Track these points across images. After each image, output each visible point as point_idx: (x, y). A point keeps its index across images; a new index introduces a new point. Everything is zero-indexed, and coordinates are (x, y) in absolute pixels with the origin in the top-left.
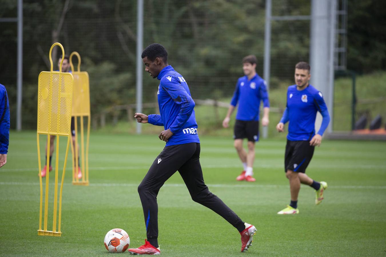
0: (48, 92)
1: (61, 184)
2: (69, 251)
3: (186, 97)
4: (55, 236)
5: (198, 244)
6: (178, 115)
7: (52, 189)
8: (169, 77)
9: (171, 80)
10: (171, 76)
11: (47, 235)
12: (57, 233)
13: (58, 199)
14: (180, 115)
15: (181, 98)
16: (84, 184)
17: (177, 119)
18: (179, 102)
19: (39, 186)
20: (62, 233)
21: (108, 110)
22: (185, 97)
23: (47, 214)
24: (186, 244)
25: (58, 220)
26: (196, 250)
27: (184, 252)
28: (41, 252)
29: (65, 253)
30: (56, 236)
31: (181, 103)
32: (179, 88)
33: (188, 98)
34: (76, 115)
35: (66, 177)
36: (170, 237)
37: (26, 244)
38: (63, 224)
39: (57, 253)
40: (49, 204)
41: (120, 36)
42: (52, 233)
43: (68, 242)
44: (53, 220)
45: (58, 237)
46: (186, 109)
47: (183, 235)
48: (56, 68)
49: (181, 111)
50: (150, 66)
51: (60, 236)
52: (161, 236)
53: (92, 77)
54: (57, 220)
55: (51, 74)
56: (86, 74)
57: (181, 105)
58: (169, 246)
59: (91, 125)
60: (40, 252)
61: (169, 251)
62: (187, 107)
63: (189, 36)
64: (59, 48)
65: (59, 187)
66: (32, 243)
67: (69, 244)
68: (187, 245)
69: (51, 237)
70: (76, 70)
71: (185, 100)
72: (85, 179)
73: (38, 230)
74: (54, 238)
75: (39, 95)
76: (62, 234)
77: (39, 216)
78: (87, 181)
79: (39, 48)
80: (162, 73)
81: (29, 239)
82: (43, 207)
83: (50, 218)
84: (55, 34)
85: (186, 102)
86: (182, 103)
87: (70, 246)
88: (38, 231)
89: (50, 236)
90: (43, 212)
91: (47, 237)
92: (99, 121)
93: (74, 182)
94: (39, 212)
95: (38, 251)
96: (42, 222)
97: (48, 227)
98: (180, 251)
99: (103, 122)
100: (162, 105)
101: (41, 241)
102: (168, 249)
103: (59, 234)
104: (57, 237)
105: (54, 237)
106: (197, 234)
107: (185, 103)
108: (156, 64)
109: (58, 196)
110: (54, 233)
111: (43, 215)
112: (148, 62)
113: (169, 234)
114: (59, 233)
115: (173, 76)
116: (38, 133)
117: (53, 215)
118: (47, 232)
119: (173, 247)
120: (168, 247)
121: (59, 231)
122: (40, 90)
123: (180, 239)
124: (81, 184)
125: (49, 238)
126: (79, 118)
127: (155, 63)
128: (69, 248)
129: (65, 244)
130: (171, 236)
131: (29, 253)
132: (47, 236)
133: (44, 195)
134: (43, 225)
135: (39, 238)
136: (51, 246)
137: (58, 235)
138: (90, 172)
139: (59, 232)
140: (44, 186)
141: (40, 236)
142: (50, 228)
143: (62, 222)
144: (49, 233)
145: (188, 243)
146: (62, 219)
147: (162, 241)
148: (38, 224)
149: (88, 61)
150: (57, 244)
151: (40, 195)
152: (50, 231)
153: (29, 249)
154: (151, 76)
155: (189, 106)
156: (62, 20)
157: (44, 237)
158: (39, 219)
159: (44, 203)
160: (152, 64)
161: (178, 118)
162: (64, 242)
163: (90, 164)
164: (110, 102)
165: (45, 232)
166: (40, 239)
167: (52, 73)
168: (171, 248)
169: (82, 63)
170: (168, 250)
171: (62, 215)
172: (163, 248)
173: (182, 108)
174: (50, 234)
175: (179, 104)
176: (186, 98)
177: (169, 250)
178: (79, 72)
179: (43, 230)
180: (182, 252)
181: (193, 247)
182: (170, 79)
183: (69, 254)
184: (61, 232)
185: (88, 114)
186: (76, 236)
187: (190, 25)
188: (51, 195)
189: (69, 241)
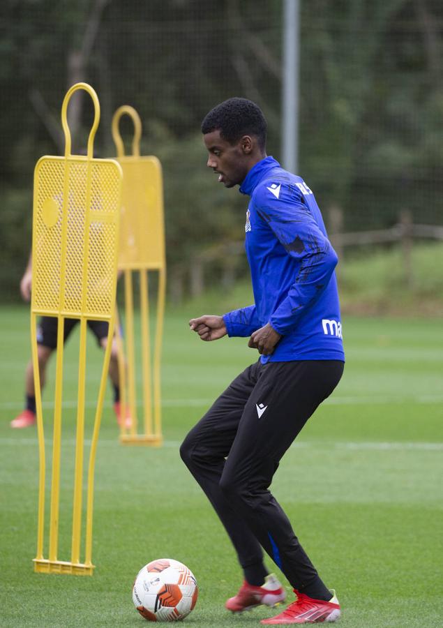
0: (60, 209)
1: (93, 443)
2: (113, 613)
3: (317, 241)
4: (77, 574)
5: (440, 597)
6: (293, 288)
7: (68, 453)
8: (274, 186)
9: (281, 194)
10: (278, 185)
11: (58, 571)
12: (83, 568)
13: (85, 482)
14: (299, 286)
15: (304, 243)
16: (150, 441)
17: (292, 297)
18: (297, 253)
19: (36, 447)
20: (94, 566)
21: (210, 253)
22: (313, 241)
23: (57, 519)
24: (410, 596)
25: (86, 533)
26: (434, 611)
27: (405, 615)
28: (43, 615)
29: (104, 616)
30: (80, 573)
31: (303, 254)
32: (299, 215)
33: (321, 242)
34: (129, 265)
35: (104, 426)
36: (369, 578)
37: (4, 593)
38: (96, 543)
39: (82, 617)
40: (62, 492)
41: (240, 65)
42: (69, 566)
43: (109, 590)
44: (71, 533)
45: (86, 576)
46: (315, 270)
47: (402, 573)
48: (79, 149)
49: (301, 275)
50: (225, 155)
51: (91, 573)
52: (346, 575)
53: (169, 169)
54: (83, 534)
55: (65, 162)
56: (154, 162)
57: (301, 260)
58: (367, 602)
59: (168, 291)
60: (40, 615)
61: (367, 615)
62: (317, 265)
63: (415, 65)
64: (85, 96)
65: (87, 450)
66: (20, 593)
67: (114, 594)
68: (412, 599)
69: (69, 575)
70: (128, 152)
71: (313, 249)
72: (153, 431)
73: (35, 560)
74: (74, 579)
75: (35, 215)
76: (94, 570)
77: (37, 524)
78: (158, 435)
79: (37, 98)
80: (252, 177)
81: (12, 581)
82: (47, 500)
83: (65, 530)
84: (76, 61)
85: (316, 252)
86: (306, 256)
87: (115, 599)
88: (34, 562)
89: (66, 574)
90: (47, 513)
91: (58, 577)
92: (187, 282)
93: (124, 436)
94: (37, 514)
95: (36, 611)
96: (44, 539)
97: (59, 551)
98: (396, 615)
99: (197, 284)
100: (260, 259)
101: (43, 588)
102: (365, 609)
103: (87, 569)
104: (82, 576)
105: (76, 576)
106: (438, 571)
107: (313, 255)
108: (240, 151)
109: (85, 474)
110: (74, 567)
111: (47, 521)
112: (221, 146)
113: (366, 569)
114: (87, 566)
115: (285, 183)
116: (35, 313)
117: (71, 520)
118: (58, 565)
119: (377, 604)
120: (363, 603)
121: (86, 563)
122: (38, 203)
123: (395, 584)
124: (141, 442)
125: (61, 581)
126: (136, 274)
127: (238, 148)
128: (113, 605)
129: (103, 594)
130: (370, 576)
131: (13, 617)
132: (56, 575)
133: (49, 469)
134: (46, 545)
135: (36, 581)
136: (68, 599)
137: (85, 573)
138: (165, 410)
139: (88, 564)
140: (49, 448)
141: (41, 573)
142: (64, 554)
143: (94, 540)
144: (63, 566)
145: (414, 594)
146: (95, 531)
147: (348, 587)
148: (34, 544)
149: (159, 129)
150: (83, 594)
151: (37, 469)
152: (64, 561)
153: (12, 607)
154: (222, 180)
155: (322, 262)
156: (93, 26)
157: (50, 576)
158: (36, 531)
159: (48, 492)
160: (229, 152)
161: (293, 295)
162: (101, 590)
163: (166, 391)
164: (213, 235)
165: (52, 564)
166: (39, 583)
167: (69, 160)
168: (371, 605)
169: (145, 134)
170: (363, 612)
171: (95, 520)
172: (351, 607)
173: (305, 268)
174: (64, 569)
175: (298, 258)
176: (316, 243)
177: (366, 611)
178: (136, 158)
179: (47, 559)
180: (398, 617)
181: (428, 604)
182: (276, 191)
183: (114, 621)
184: (93, 564)
185: (159, 263)
186: (130, 574)
187: (418, 36)
188: (68, 471)
189: (112, 588)
